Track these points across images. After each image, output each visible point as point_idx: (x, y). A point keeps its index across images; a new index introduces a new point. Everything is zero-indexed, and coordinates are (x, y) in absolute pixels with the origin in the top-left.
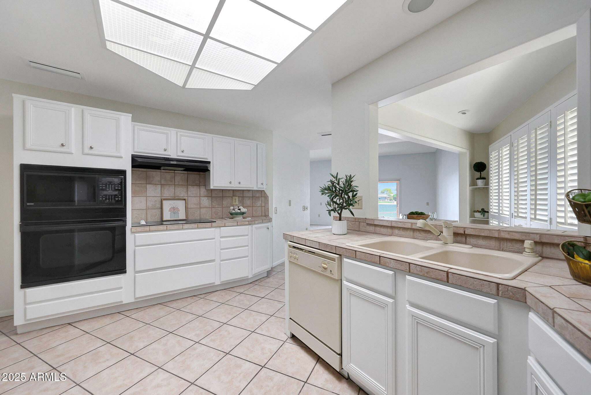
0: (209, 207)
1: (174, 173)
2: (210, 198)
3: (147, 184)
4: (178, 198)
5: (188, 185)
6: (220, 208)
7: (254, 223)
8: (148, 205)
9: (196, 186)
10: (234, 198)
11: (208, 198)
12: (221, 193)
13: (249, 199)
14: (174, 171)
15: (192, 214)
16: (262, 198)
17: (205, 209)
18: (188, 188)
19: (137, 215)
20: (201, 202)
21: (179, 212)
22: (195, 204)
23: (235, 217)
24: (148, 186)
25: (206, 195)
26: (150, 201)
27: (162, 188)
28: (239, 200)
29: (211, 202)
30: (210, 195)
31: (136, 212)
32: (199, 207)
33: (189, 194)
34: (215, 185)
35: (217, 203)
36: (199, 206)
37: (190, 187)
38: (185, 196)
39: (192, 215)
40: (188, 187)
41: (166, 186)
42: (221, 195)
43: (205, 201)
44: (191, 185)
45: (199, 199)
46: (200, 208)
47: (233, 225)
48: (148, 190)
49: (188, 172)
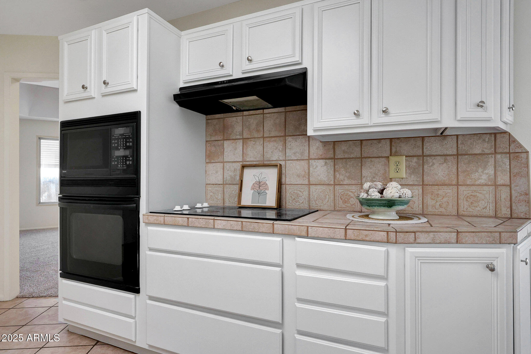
0: (327, 182)
1: (263, 114)
2: (331, 162)
3: (224, 140)
4: (268, 163)
5: (285, 136)
6: (354, 187)
7: (412, 240)
8: (225, 177)
9: (300, 137)
10: (393, 159)
11: (326, 163)
12: (358, 149)
13: (445, 161)
14: (262, 110)
15: (293, 197)
16: (499, 156)
17: (318, 187)
18: (287, 142)
19: (212, 194)
20: (311, 172)
21: (267, 191)
22: (298, 176)
23: (373, 213)
24: (226, 143)
25: (321, 156)
26: (228, 170)
27: (245, 146)
28: (408, 167)
29: (332, 172)
30: (331, 154)
31: (210, 188)
32: (306, 182)
33: (287, 154)
34: (318, 125)
35: (347, 174)
36: (307, 180)
37: (289, 139)
38: (281, 158)
39: (294, 199)
40: (285, 140)
41: (251, 141)
42: (356, 152)
43: (319, 167)
44: (291, 134)
45: (306, 166)
46: (309, 184)
47: (332, 236)
48: (225, 151)
49: (287, 108)
